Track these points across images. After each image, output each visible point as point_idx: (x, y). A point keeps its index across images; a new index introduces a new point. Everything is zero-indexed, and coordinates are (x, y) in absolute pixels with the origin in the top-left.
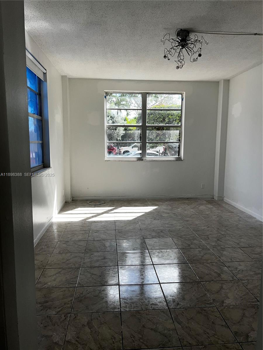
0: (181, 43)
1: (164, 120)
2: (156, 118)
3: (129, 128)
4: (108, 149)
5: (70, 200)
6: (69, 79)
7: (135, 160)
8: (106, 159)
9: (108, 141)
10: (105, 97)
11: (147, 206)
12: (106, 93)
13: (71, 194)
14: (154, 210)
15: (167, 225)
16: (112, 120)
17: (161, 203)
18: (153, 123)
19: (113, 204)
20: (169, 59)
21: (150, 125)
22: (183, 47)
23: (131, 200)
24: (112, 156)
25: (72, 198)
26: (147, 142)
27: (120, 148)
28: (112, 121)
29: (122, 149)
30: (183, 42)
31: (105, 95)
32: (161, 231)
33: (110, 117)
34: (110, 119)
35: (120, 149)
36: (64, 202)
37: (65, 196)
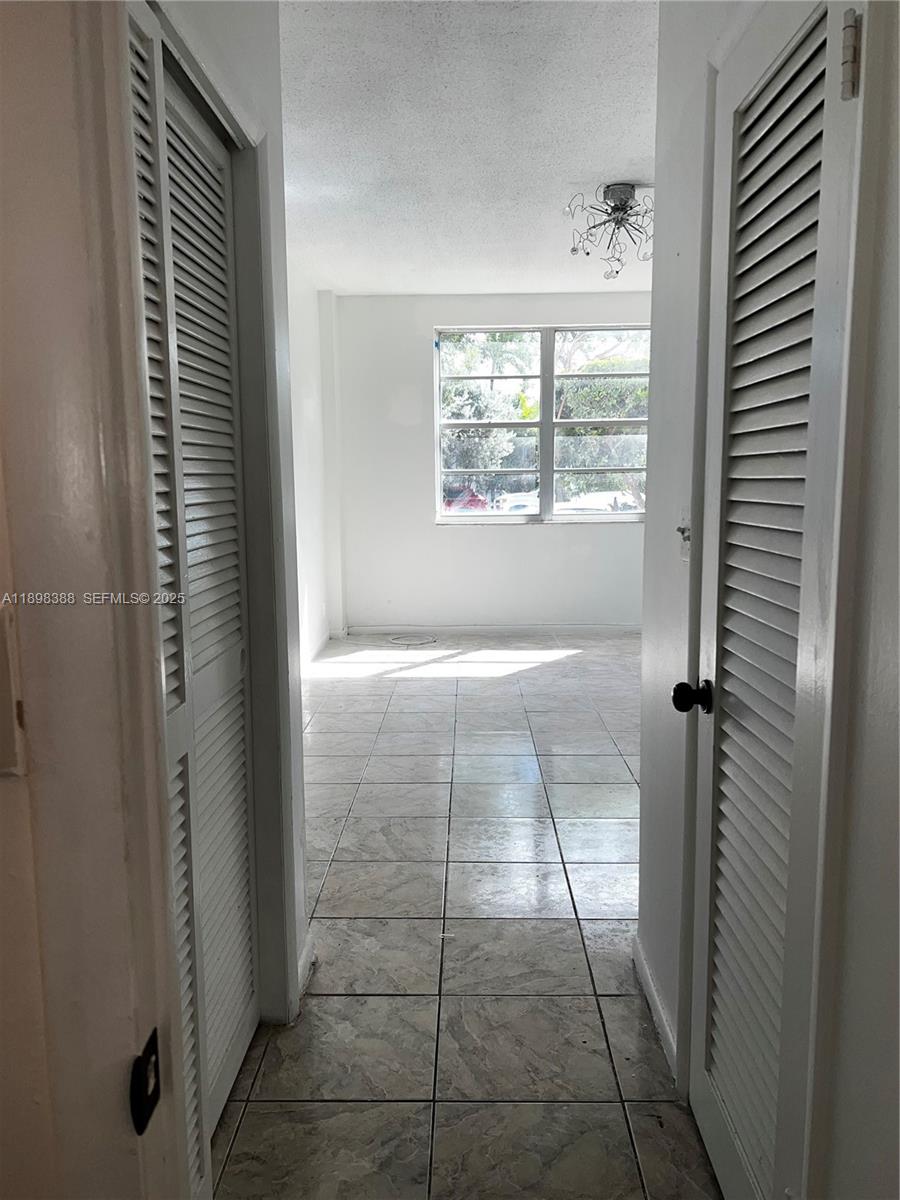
0: (613, 216)
1: (622, 402)
2: (598, 399)
3: (528, 430)
4: (444, 491)
5: (341, 632)
6: (339, 297)
7: (522, 520)
8: (438, 519)
9: (443, 470)
10: (437, 345)
11: (550, 648)
12: (440, 333)
13: (346, 617)
14: (568, 657)
15: (593, 689)
16: (472, 405)
17: (593, 643)
18: (589, 413)
19: (457, 644)
20: (588, 254)
21: (579, 420)
22: (619, 223)
23: (508, 637)
24: (455, 511)
25: (346, 629)
26: (555, 468)
27: (498, 499)
28: (474, 409)
29: (505, 501)
30: (617, 214)
31: (436, 339)
32: (574, 700)
33: (466, 396)
34: (467, 402)
35: (498, 501)
36: (326, 636)
37: (328, 621)
